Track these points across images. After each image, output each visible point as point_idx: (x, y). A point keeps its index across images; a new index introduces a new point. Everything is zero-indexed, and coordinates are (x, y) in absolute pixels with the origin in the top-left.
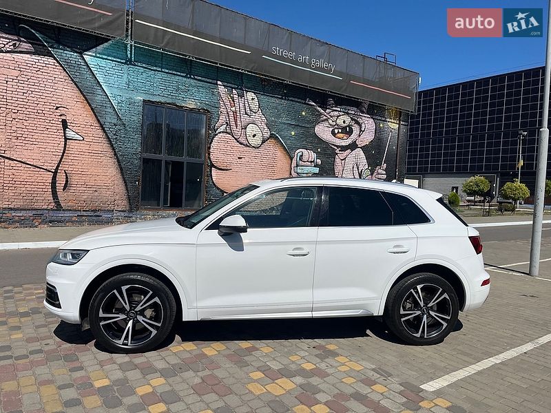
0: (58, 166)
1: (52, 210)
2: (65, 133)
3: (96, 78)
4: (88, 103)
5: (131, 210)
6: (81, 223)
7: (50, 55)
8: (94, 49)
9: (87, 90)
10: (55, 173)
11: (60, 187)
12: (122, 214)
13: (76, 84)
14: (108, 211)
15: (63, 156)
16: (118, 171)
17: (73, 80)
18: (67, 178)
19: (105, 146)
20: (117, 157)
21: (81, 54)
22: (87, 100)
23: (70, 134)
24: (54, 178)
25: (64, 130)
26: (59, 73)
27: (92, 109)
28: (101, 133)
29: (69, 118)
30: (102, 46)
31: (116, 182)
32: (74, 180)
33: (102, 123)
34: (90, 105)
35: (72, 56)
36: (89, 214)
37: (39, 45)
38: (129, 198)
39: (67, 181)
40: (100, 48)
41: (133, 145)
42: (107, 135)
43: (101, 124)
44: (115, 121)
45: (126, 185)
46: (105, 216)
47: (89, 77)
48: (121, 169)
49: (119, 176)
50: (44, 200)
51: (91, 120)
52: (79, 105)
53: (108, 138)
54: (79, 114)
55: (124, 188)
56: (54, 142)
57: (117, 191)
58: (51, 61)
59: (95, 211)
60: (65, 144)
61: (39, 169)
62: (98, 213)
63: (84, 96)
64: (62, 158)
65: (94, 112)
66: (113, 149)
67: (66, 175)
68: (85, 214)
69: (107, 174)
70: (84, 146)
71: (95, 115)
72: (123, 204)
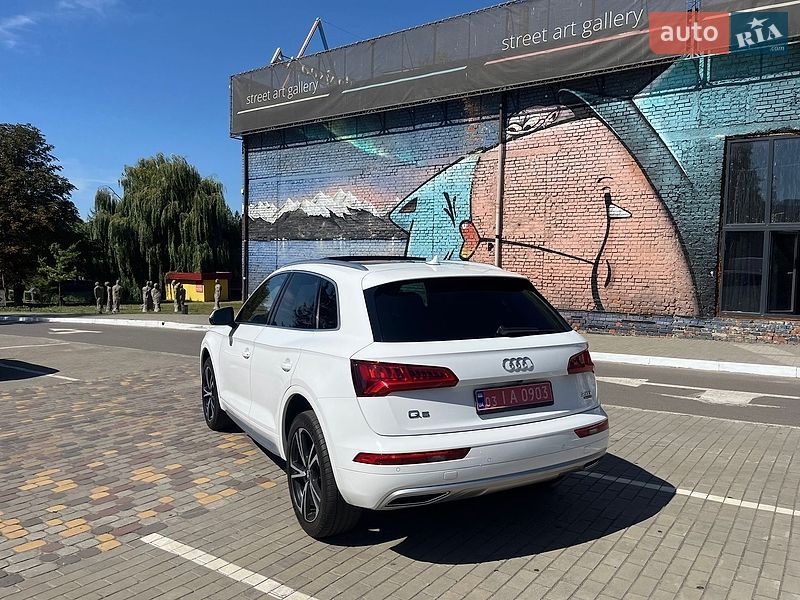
0: (600, 255)
1: (592, 311)
2: (608, 211)
3: (650, 125)
4: (638, 163)
5: (701, 316)
6: (627, 331)
7: (592, 114)
8: (649, 86)
9: (638, 147)
10: (596, 265)
11: (601, 282)
12: (687, 321)
13: (623, 143)
14: (665, 316)
15: (605, 241)
16: (681, 256)
17: (619, 139)
18: (609, 270)
19: (661, 222)
20: (680, 235)
21: (630, 99)
22: (636, 160)
23: (615, 211)
24: (595, 271)
25: (608, 207)
26: (604, 134)
27: (644, 171)
28: (655, 202)
29: (613, 190)
30: (660, 77)
31: (677, 272)
32: (618, 273)
33: (658, 188)
34: (641, 167)
35: (618, 106)
36: (637, 318)
37: (579, 107)
38: (698, 297)
39: (609, 275)
40: (656, 82)
41: (706, 213)
42: (664, 204)
43: (655, 190)
44: (676, 182)
45: (693, 277)
46: (660, 323)
47: (641, 127)
48: (686, 253)
49: (682, 263)
50: (584, 300)
51: (642, 186)
52: (627, 170)
53: (666, 208)
54: (627, 181)
55: (689, 281)
56: (596, 224)
57: (678, 286)
58: (594, 121)
59: (646, 315)
60: (608, 225)
61: (577, 261)
62: (650, 319)
63: (633, 156)
64: (604, 244)
65: (646, 175)
66: (674, 224)
67: (609, 267)
68: (631, 318)
69: (664, 262)
70: (632, 226)
71: (648, 179)
72: (687, 305)
